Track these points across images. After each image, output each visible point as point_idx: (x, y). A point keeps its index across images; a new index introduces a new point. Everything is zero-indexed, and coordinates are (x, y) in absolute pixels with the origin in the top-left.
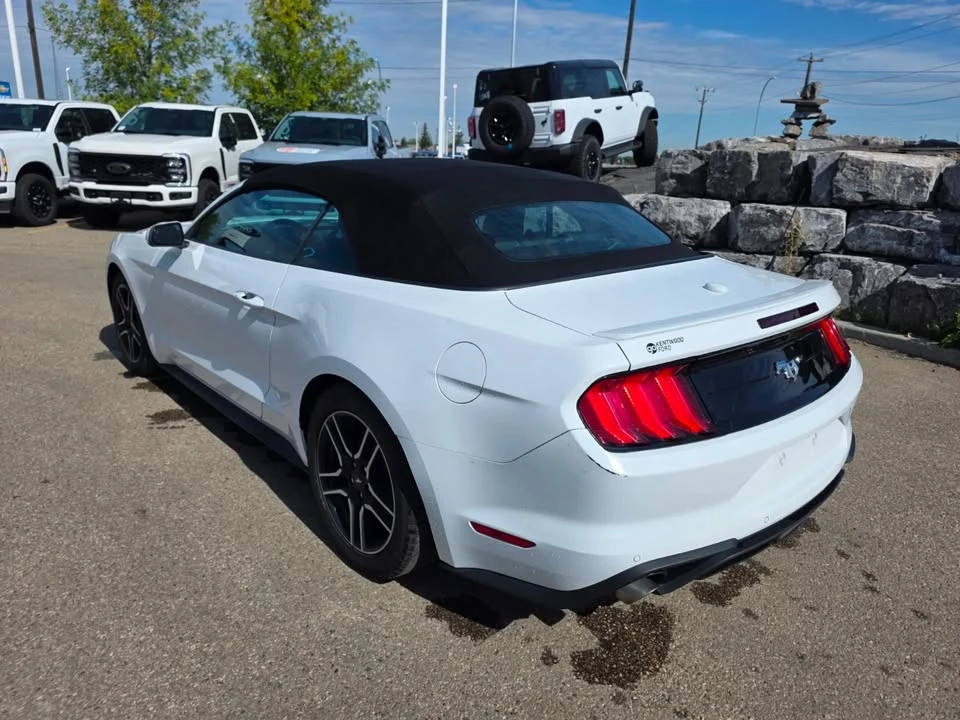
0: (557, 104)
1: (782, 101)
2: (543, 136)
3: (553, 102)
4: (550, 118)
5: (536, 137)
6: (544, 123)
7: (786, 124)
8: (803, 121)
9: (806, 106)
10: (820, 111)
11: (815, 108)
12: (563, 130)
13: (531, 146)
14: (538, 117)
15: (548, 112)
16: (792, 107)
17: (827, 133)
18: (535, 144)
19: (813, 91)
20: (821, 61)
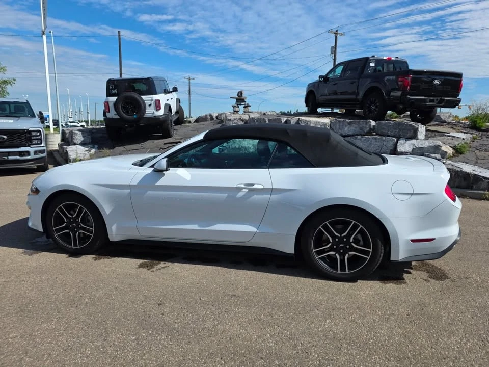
0: (156, 97)
1: (231, 98)
2: (150, 112)
3: (154, 96)
4: (152, 103)
5: (146, 112)
6: (150, 105)
7: (234, 107)
8: (239, 106)
9: (240, 99)
10: (245, 102)
11: (243, 101)
12: (160, 109)
13: (145, 116)
14: (147, 103)
15: (152, 100)
16: (235, 100)
17: (250, 111)
18: (146, 116)
19: (242, 94)
20: (193, 79)
